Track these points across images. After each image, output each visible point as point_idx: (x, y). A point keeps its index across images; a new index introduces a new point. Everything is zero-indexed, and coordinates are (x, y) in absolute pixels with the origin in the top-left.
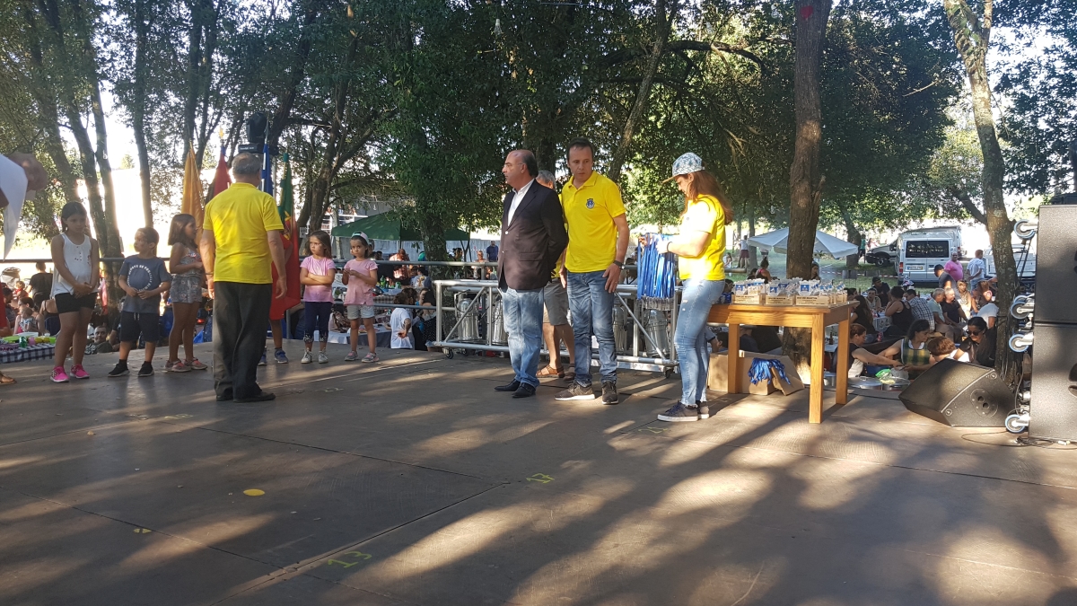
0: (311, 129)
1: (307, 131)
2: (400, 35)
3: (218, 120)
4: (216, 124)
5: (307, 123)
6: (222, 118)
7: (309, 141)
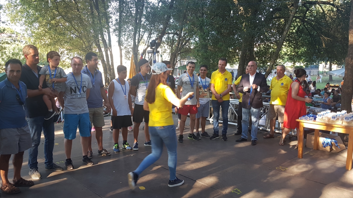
0: (172, 35)
1: (171, 36)
3: (144, 34)
4: (144, 35)
5: (171, 33)
6: (145, 33)
7: (172, 38)
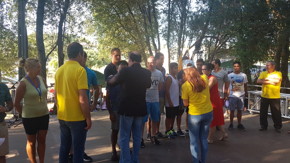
2: (238, 16)
5: (209, 37)
6: (187, 37)
7: (209, 41)
